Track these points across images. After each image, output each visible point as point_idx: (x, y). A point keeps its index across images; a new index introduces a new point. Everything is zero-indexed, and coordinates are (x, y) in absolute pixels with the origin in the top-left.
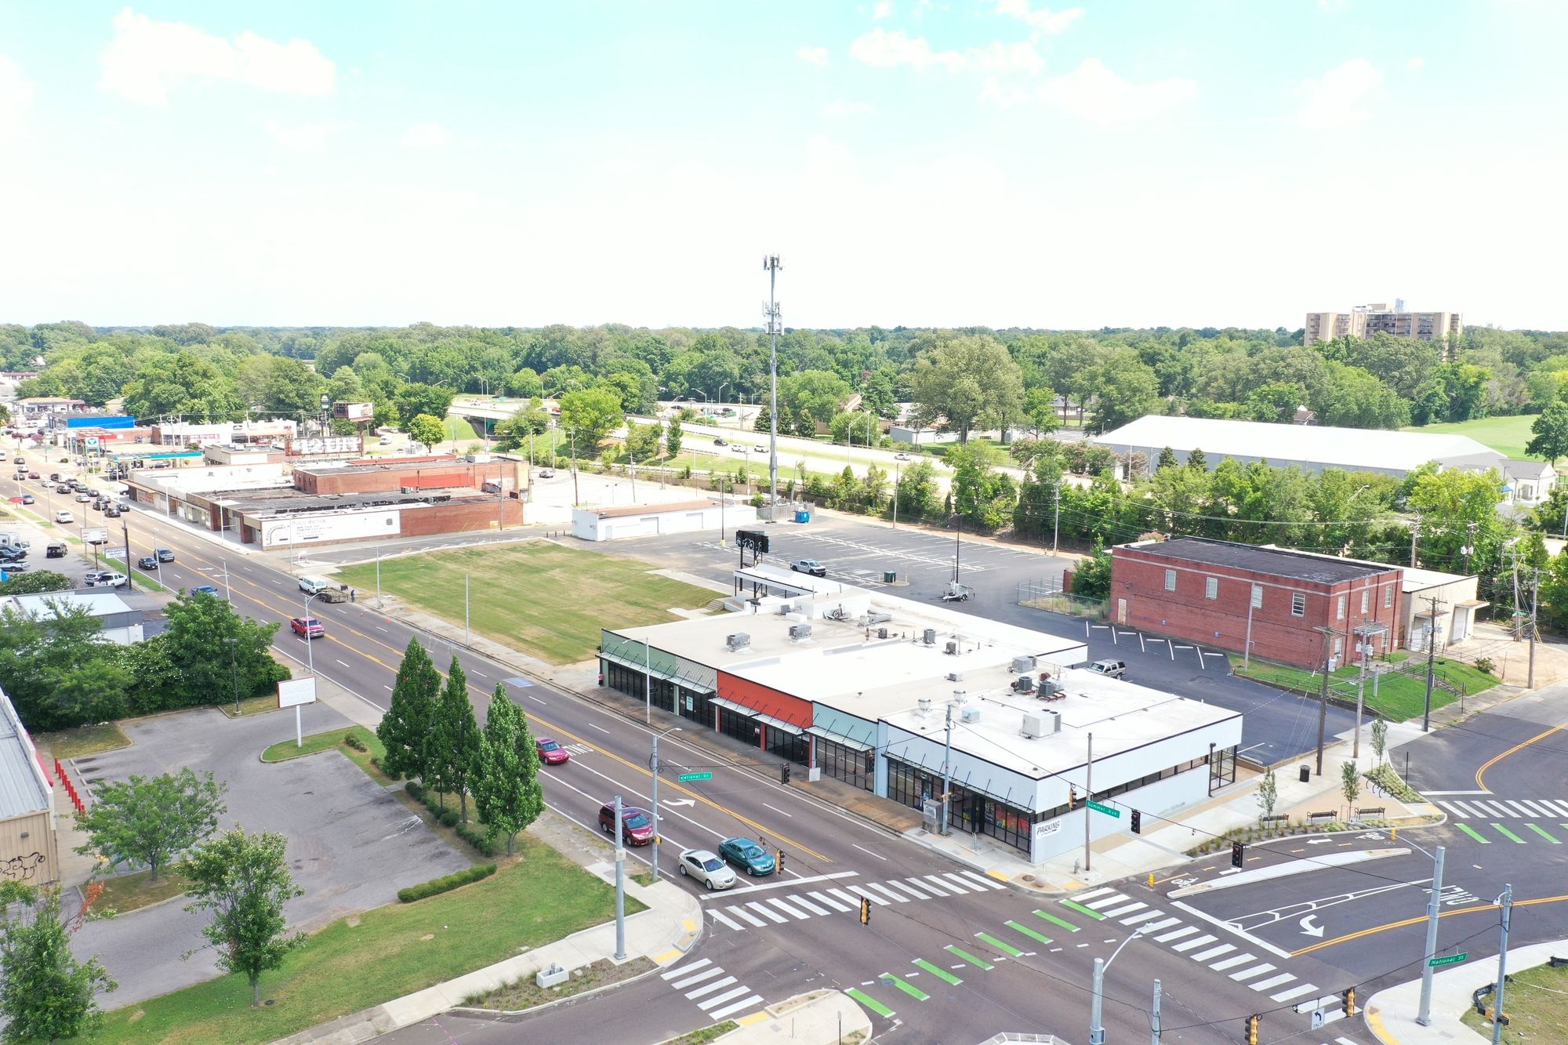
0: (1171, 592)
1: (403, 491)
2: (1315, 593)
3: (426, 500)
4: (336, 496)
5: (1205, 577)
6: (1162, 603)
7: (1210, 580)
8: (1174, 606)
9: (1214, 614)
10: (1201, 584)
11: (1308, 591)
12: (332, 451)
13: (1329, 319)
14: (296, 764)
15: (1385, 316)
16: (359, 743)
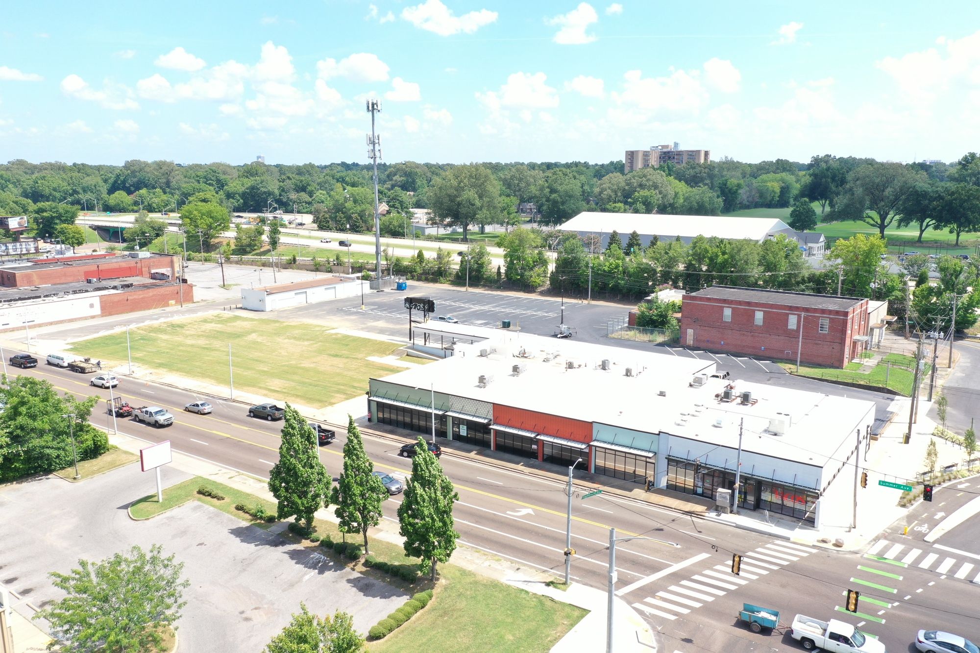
0: (728, 322)
1: (89, 282)
2: (837, 317)
3: (115, 288)
4: (33, 288)
5: (754, 311)
6: (721, 330)
7: (757, 313)
8: (730, 332)
9: (761, 335)
10: (752, 316)
11: (831, 316)
12: (14, 253)
13: (640, 154)
14: (168, 518)
15: (669, 153)
16: (214, 493)
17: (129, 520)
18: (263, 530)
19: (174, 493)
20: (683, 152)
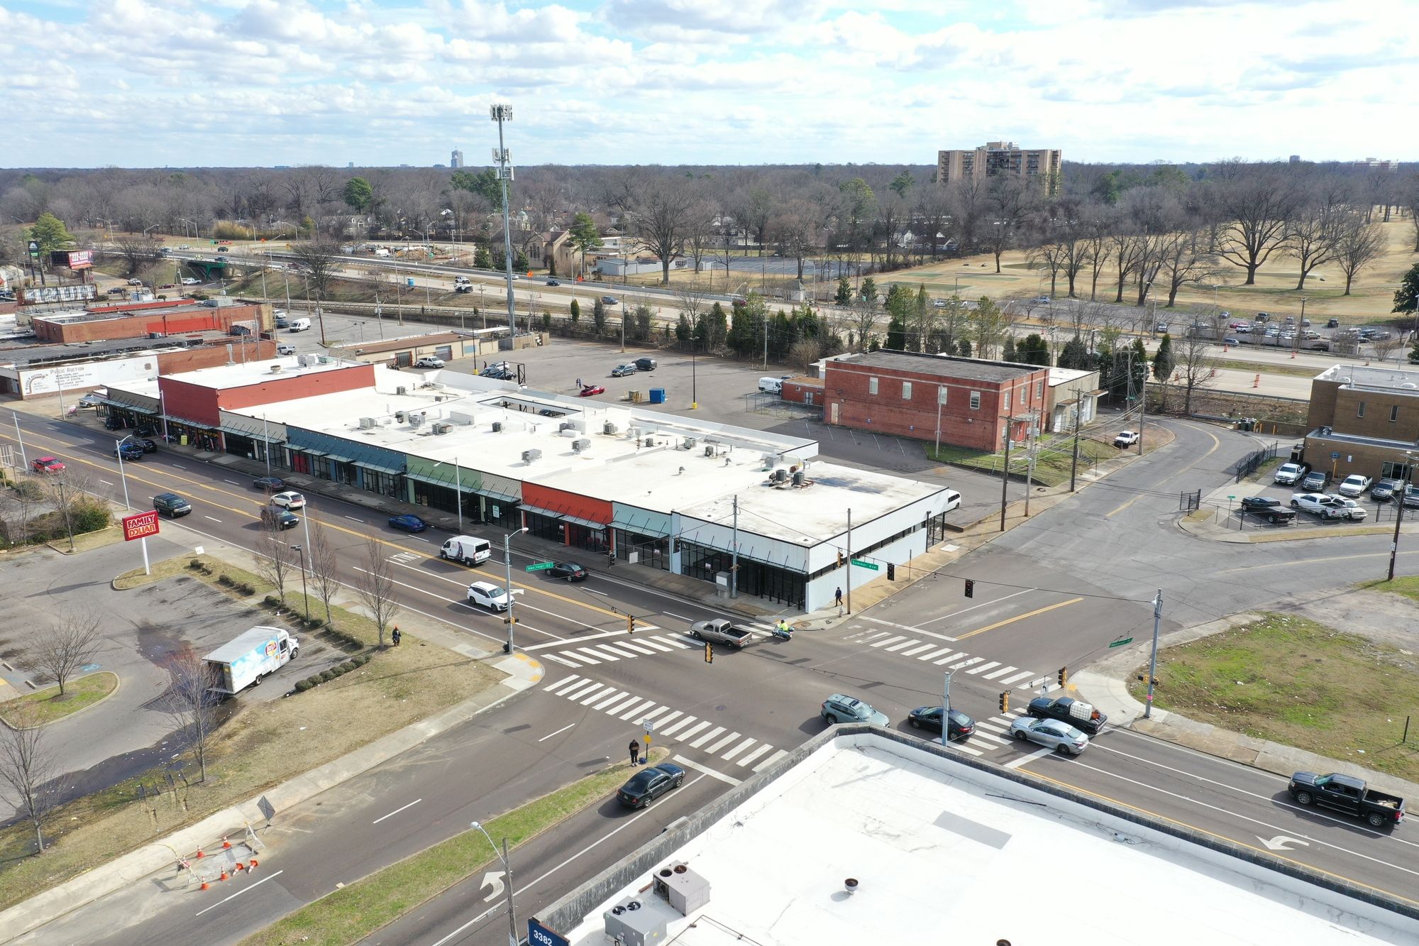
0: (875, 395)
1: (152, 336)
2: (988, 390)
3: (180, 345)
4: (83, 344)
5: (901, 382)
6: (867, 405)
7: (905, 384)
8: (876, 407)
9: (909, 411)
10: (898, 387)
11: (983, 389)
12: (67, 299)
13: (957, 156)
14: (150, 589)
15: (1001, 153)
16: (204, 567)
17: (110, 590)
18: (240, 602)
19: (165, 567)
20: (1021, 152)
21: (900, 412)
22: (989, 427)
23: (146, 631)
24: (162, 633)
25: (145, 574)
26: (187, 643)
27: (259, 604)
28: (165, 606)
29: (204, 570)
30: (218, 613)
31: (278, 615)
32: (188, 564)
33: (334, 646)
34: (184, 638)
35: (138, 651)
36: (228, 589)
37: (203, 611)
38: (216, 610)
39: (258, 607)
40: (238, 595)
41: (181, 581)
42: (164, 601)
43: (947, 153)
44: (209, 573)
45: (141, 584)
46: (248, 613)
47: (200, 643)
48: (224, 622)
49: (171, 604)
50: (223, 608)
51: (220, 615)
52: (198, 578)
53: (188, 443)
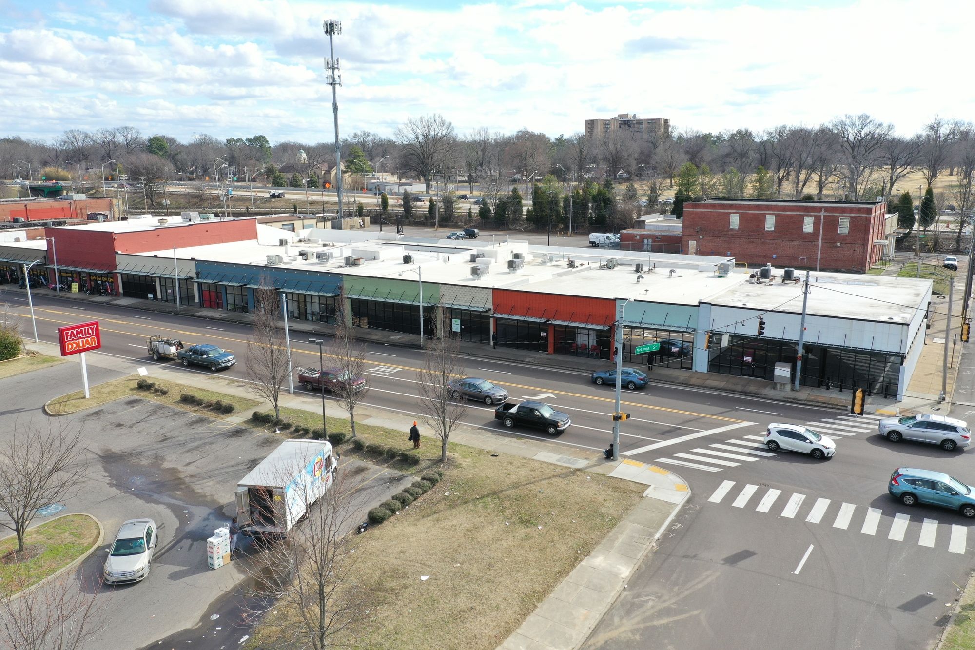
0: (735, 230)
1: (16, 221)
2: (858, 215)
3: (45, 224)
5: (764, 215)
6: (727, 239)
7: (768, 217)
9: (772, 242)
10: (762, 220)
11: (853, 215)
13: (599, 123)
14: (96, 413)
15: (629, 121)
16: (156, 387)
17: (44, 417)
18: (219, 420)
19: (106, 390)
20: (642, 120)
21: (763, 243)
22: (859, 249)
23: (109, 459)
24: (134, 460)
25: (84, 398)
26: (174, 471)
27: (248, 422)
28: (124, 430)
29: (156, 391)
30: (198, 434)
31: (278, 432)
32: (135, 384)
33: (377, 463)
34: (166, 465)
35: (111, 485)
36: (197, 408)
37: (177, 433)
38: (193, 431)
39: (245, 426)
40: (213, 414)
41: (131, 403)
42: (119, 425)
43: (592, 121)
44: (164, 393)
45: (82, 408)
46: (237, 433)
47: (192, 469)
48: (211, 443)
49: (131, 427)
50: (201, 429)
51: (201, 436)
52: (152, 400)
53: (79, 291)
